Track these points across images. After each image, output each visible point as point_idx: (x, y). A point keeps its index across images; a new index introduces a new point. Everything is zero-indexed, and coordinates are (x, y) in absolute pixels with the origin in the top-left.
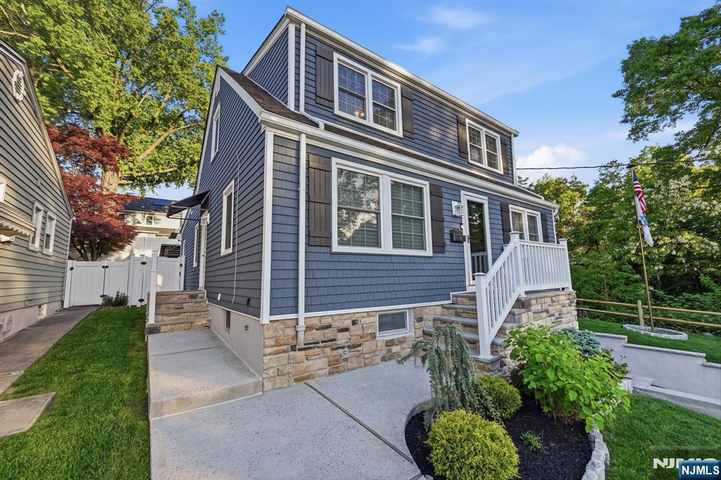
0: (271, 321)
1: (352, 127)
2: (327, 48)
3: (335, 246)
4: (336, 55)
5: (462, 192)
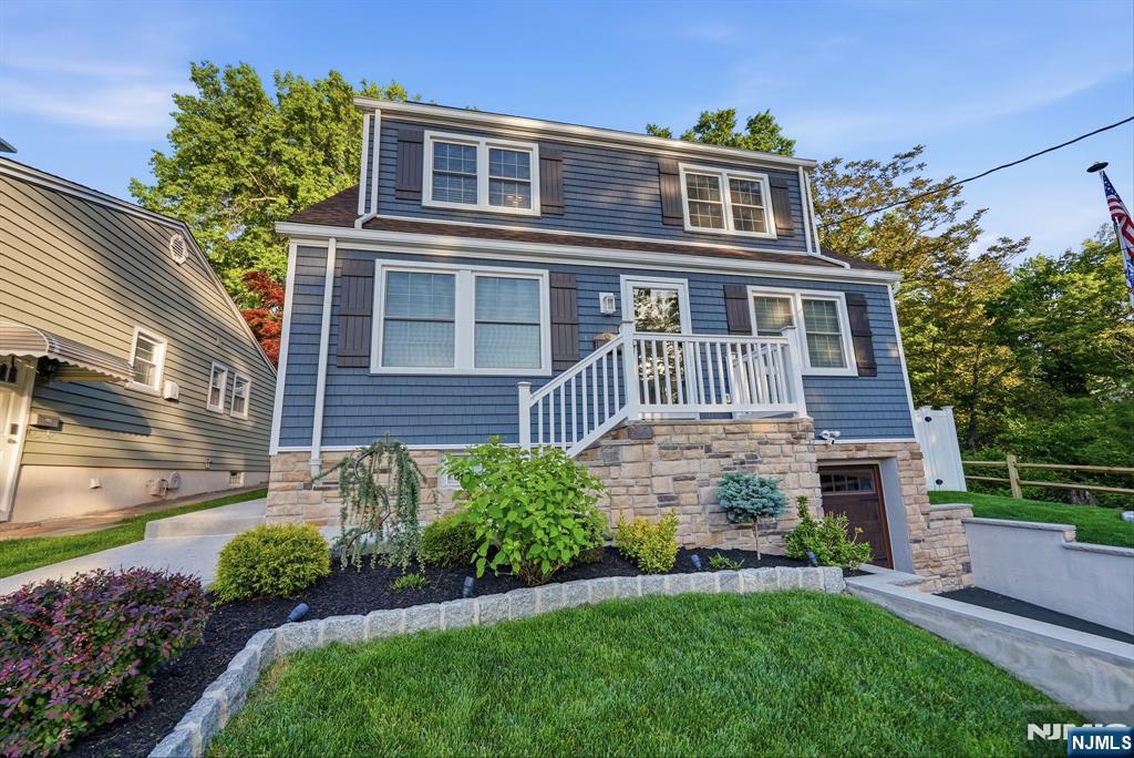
0: (279, 453)
1: (475, 220)
2: (416, 129)
3: (376, 367)
4: (428, 133)
5: (623, 277)
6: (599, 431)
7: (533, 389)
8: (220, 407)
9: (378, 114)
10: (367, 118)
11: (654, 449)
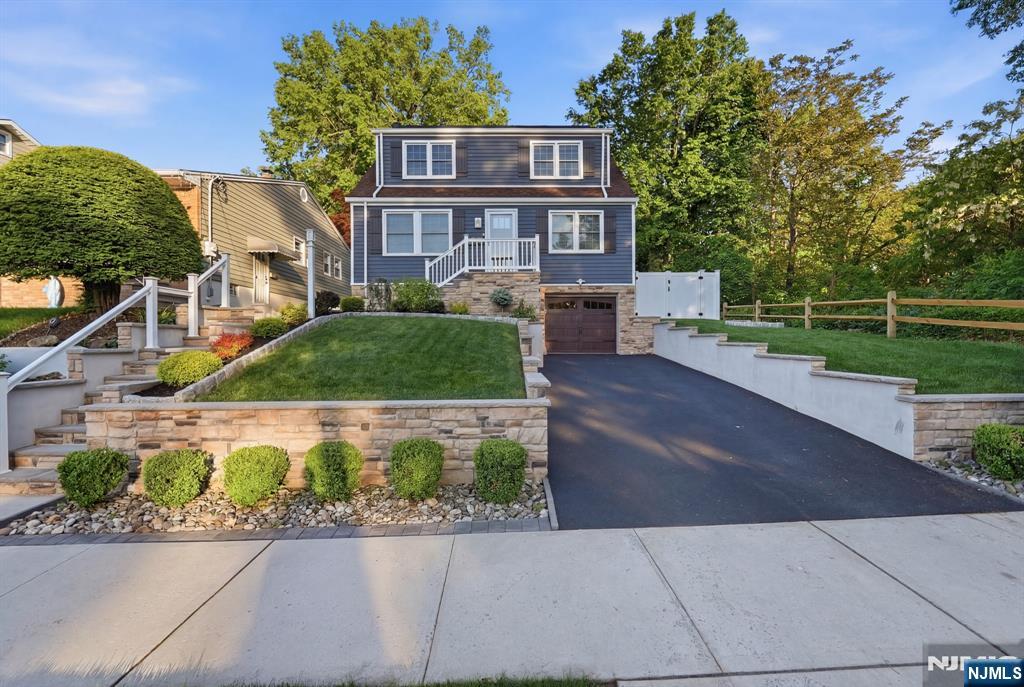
1: (427, 184)
2: (398, 140)
3: (385, 254)
4: (404, 142)
5: (486, 210)
6: (454, 276)
7: (431, 261)
8: (329, 275)
9: (381, 135)
10: (377, 137)
11: (473, 282)
